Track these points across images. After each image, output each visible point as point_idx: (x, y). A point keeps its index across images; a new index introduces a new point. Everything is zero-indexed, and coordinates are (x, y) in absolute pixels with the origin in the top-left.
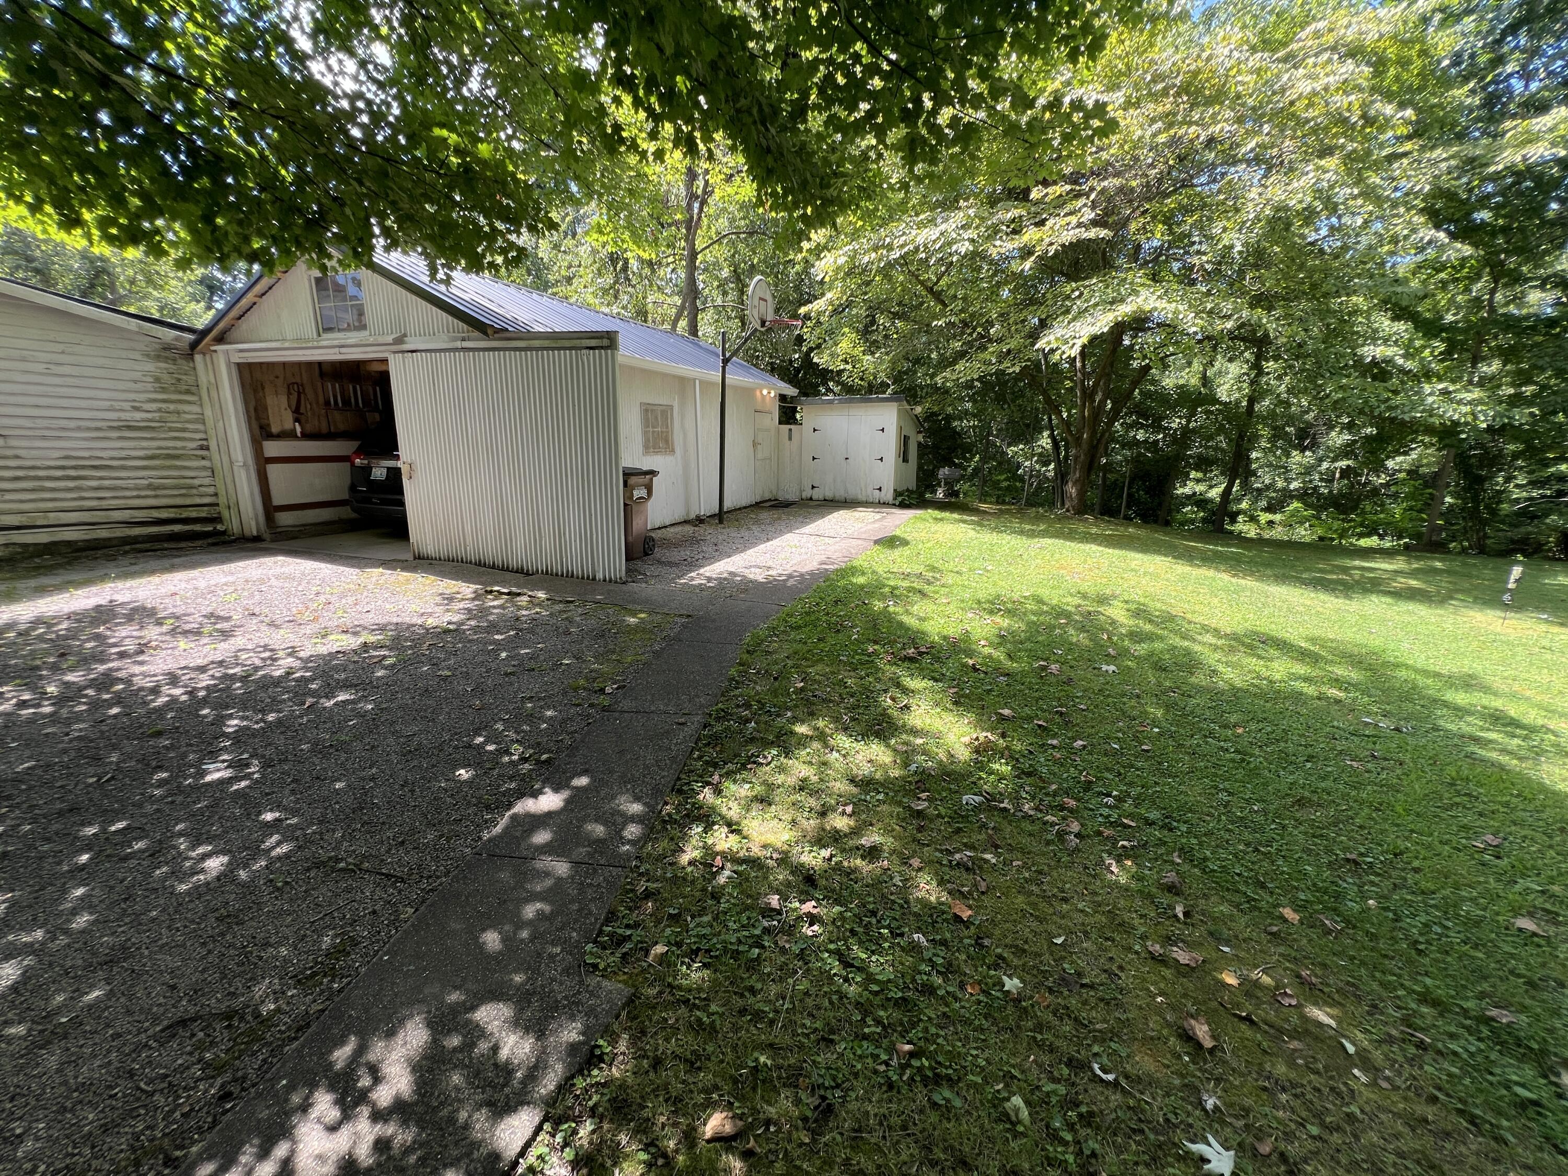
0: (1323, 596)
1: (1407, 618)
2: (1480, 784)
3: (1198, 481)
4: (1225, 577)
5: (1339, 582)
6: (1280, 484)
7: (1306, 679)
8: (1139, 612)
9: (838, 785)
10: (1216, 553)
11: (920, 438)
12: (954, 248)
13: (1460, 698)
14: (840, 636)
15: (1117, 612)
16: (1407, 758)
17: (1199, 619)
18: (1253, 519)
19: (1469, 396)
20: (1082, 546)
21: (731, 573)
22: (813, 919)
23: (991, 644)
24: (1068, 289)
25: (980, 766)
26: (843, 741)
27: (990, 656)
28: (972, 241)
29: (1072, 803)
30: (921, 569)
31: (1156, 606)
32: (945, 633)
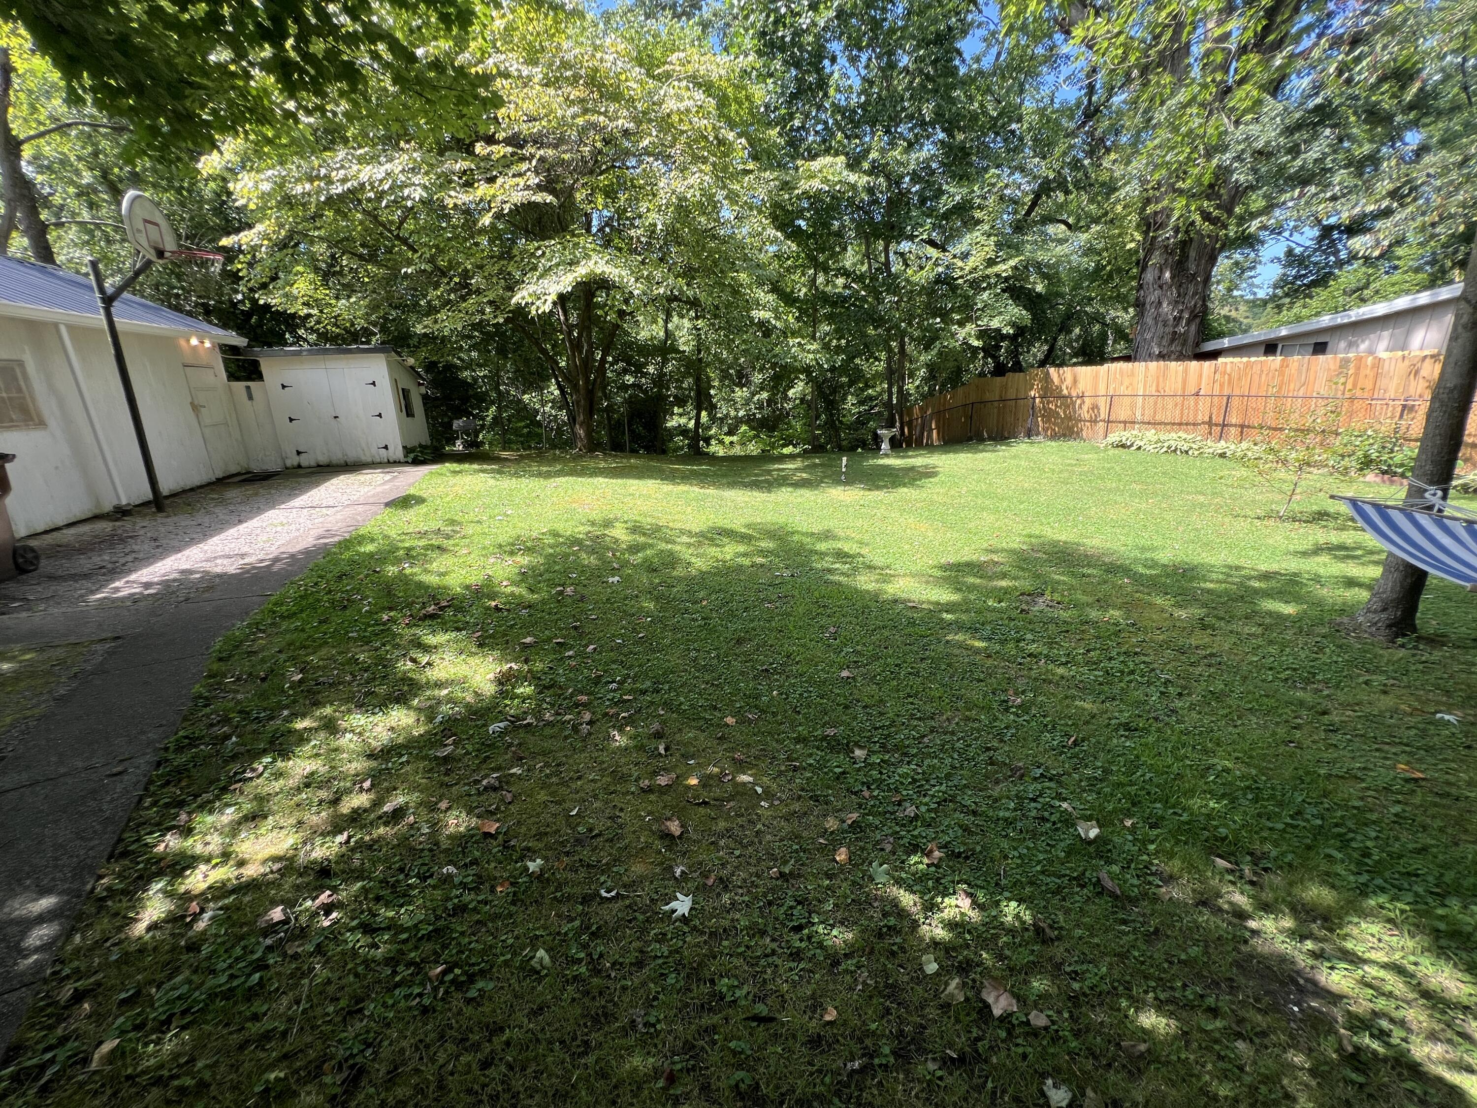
0: (756, 493)
1: (799, 500)
2: (829, 598)
3: (681, 415)
4: (696, 489)
5: (766, 481)
6: (733, 413)
7: (745, 555)
8: (635, 529)
9: (354, 765)
10: (692, 471)
11: (423, 390)
12: (406, 192)
13: (822, 546)
14: (348, 612)
15: (619, 533)
16: (796, 593)
17: (678, 525)
18: (721, 442)
19: (813, 347)
20: (590, 480)
21: (183, 572)
22: (328, 909)
23: (513, 583)
24: (531, 247)
25: (504, 694)
26: (358, 720)
27: (512, 594)
28: (425, 187)
29: (584, 698)
30: (439, 524)
31: (647, 522)
32: (468, 582)
